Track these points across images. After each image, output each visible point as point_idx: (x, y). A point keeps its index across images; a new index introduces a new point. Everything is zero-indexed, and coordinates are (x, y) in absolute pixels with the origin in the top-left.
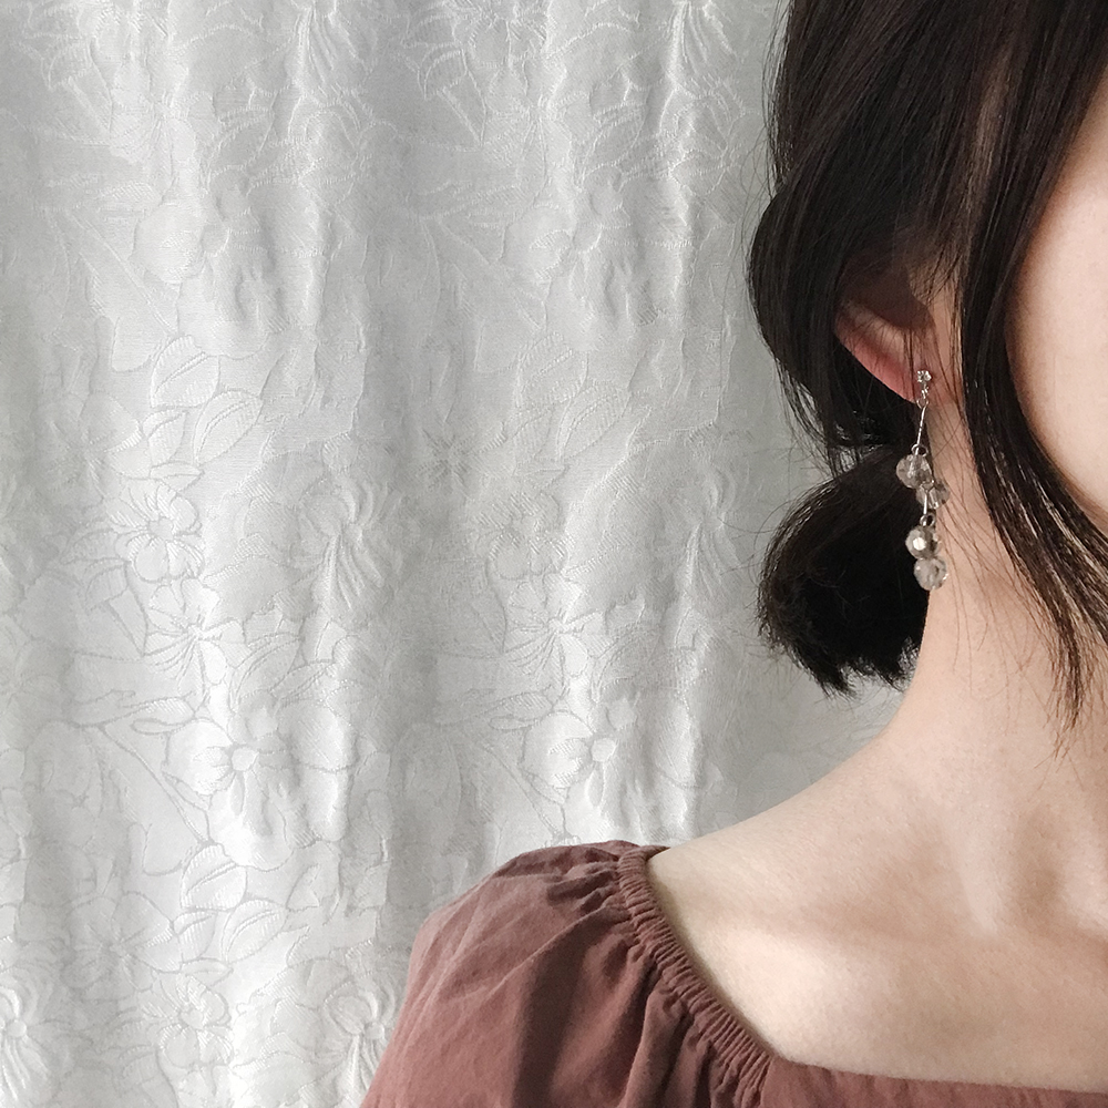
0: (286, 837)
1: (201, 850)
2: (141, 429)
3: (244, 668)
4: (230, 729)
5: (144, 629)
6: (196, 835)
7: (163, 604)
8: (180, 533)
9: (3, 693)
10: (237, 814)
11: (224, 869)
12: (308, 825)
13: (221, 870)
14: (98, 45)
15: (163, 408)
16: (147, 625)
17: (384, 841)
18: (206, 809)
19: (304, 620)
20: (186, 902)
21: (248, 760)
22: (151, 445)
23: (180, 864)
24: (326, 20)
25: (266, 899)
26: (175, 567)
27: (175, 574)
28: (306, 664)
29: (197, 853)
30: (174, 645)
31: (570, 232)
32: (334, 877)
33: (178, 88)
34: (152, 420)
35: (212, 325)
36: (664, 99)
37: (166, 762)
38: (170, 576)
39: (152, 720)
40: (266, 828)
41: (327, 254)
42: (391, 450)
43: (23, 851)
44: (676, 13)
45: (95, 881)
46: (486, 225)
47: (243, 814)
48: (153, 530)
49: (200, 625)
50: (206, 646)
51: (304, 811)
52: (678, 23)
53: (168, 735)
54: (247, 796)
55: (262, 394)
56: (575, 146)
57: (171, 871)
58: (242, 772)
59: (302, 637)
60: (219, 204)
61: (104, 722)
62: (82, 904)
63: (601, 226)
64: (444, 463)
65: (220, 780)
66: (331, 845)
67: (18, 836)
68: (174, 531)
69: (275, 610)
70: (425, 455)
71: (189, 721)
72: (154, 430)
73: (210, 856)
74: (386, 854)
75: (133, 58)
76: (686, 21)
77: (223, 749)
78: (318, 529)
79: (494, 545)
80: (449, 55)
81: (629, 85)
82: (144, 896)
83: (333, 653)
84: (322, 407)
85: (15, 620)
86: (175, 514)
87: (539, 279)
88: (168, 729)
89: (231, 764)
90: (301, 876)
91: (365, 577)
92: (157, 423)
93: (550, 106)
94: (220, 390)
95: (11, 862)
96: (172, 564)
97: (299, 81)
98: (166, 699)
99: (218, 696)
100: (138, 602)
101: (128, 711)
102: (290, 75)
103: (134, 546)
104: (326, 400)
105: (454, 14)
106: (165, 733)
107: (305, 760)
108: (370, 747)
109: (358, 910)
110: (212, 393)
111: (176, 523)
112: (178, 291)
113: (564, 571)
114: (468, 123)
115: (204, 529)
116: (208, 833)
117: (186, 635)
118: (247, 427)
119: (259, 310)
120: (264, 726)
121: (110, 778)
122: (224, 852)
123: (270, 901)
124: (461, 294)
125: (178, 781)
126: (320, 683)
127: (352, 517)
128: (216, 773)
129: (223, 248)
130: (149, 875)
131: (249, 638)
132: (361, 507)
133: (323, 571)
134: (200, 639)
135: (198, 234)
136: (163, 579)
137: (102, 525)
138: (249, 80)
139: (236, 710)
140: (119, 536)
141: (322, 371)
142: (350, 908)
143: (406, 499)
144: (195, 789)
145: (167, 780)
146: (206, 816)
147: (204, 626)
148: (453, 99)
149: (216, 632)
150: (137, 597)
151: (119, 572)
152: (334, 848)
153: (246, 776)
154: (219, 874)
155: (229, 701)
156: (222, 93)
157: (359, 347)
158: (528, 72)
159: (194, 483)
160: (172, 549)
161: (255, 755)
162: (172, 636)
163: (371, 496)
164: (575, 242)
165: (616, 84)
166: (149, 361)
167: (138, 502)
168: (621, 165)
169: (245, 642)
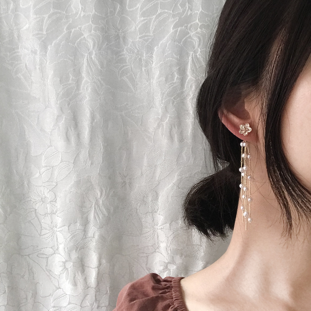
0: (80, 286)
1: (57, 290)
2: (40, 172)
3: (68, 239)
4: (65, 256)
5: (40, 228)
6: (55, 286)
7: (46, 221)
8: (51, 202)
9: (1, 246)
10: (67, 280)
11: (63, 295)
12: (86, 283)
13: (62, 296)
14: (27, 64)
15: (46, 166)
16: (41, 227)
17: (108, 288)
18: (58, 279)
19: (85, 226)
20: (52, 305)
21: (70, 265)
22: (43, 177)
23: (51, 294)
24: (92, 58)
25: (75, 304)
26: (49, 211)
27: (49, 213)
28: (86, 238)
29: (56, 291)
30: (49, 233)
31: (160, 117)
32: (94, 298)
33: (50, 76)
34: (43, 170)
35: (60, 143)
36: (186, 79)
37: (47, 265)
38: (48, 213)
39: (43, 254)
40: (75, 284)
41: (92, 123)
42: (110, 178)
43: (7, 291)
44: (190, 55)
45: (27, 299)
46: (136, 115)
47: (68, 280)
48: (43, 200)
49: (56, 227)
50: (58, 233)
51: (85, 280)
52: (190, 58)
53: (47, 258)
54: (69, 275)
55: (74, 162)
56: (161, 93)
57: (48, 296)
58: (68, 268)
59: (85, 231)
60: (61, 109)
61: (30, 255)
62: (23, 306)
63: (168, 115)
64: (124, 182)
65: (62, 270)
66: (93, 289)
67: (5, 286)
68: (49, 201)
69: (77, 223)
70: (119, 180)
71: (53, 254)
72: (43, 173)
73: (59, 292)
74: (108, 291)
75: (37, 68)
76: (192, 58)
77: (63, 262)
78: (89, 200)
79: (139, 204)
80: (126, 67)
81: (176, 76)
82: (41, 303)
83: (94, 235)
84: (91, 166)
85: (4, 226)
86: (49, 196)
87: (151, 130)
88: (48, 256)
89: (65, 266)
90: (85, 298)
91: (103, 214)
92: (44, 170)
93: (154, 81)
94: (62, 161)
95: (3, 294)
96: (48, 211)
97: (84, 74)
98: (47, 248)
99: (61, 247)
100: (39, 221)
101: (36, 251)
102: (81, 72)
103: (38, 205)
104: (92, 164)
105: (128, 56)
106: (47, 257)
107: (86, 265)
108: (104, 261)
109: (100, 307)
110: (60, 162)
111: (49, 198)
112: (50, 133)
113: (158, 212)
114: (131, 87)
115: (57, 200)
116: (59, 285)
117: (52, 230)
118: (69, 172)
119: (73, 139)
120: (74, 255)
121: (31, 270)
122: (63, 291)
123: (76, 305)
124: (129, 134)
125: (50, 271)
126: (90, 243)
127: (99, 197)
128: (61, 269)
129: (63, 122)
130: (42, 297)
131: (70, 231)
132: (101, 194)
133: (91, 212)
134: (56, 231)
135: (56, 117)
136: (46, 214)
137: (29, 199)
138: (70, 74)
139: (66, 251)
140: (34, 202)
141: (91, 156)
142: (98, 307)
143: (114, 192)
144: (55, 273)
145: (47, 271)
146: (58, 281)
147: (57, 227)
148: (127, 80)
149: (60, 229)
150: (38, 219)
151: (33, 213)
152: (94, 290)
153: (69, 269)
154: (62, 297)
155: (64, 248)
156: (62, 78)
157: (101, 149)
158: (148, 72)
159: (54, 187)
160: (48, 206)
161: (72, 264)
162: (49, 230)
163: (104, 191)
164: (162, 120)
165: (173, 75)
166: (42, 153)
167: (39, 193)
168: (174, 98)
169: (69, 232)
